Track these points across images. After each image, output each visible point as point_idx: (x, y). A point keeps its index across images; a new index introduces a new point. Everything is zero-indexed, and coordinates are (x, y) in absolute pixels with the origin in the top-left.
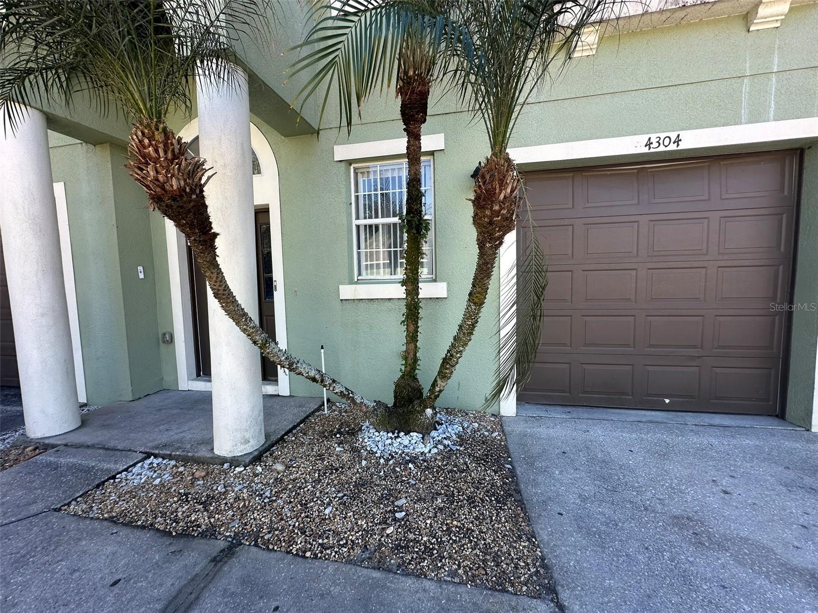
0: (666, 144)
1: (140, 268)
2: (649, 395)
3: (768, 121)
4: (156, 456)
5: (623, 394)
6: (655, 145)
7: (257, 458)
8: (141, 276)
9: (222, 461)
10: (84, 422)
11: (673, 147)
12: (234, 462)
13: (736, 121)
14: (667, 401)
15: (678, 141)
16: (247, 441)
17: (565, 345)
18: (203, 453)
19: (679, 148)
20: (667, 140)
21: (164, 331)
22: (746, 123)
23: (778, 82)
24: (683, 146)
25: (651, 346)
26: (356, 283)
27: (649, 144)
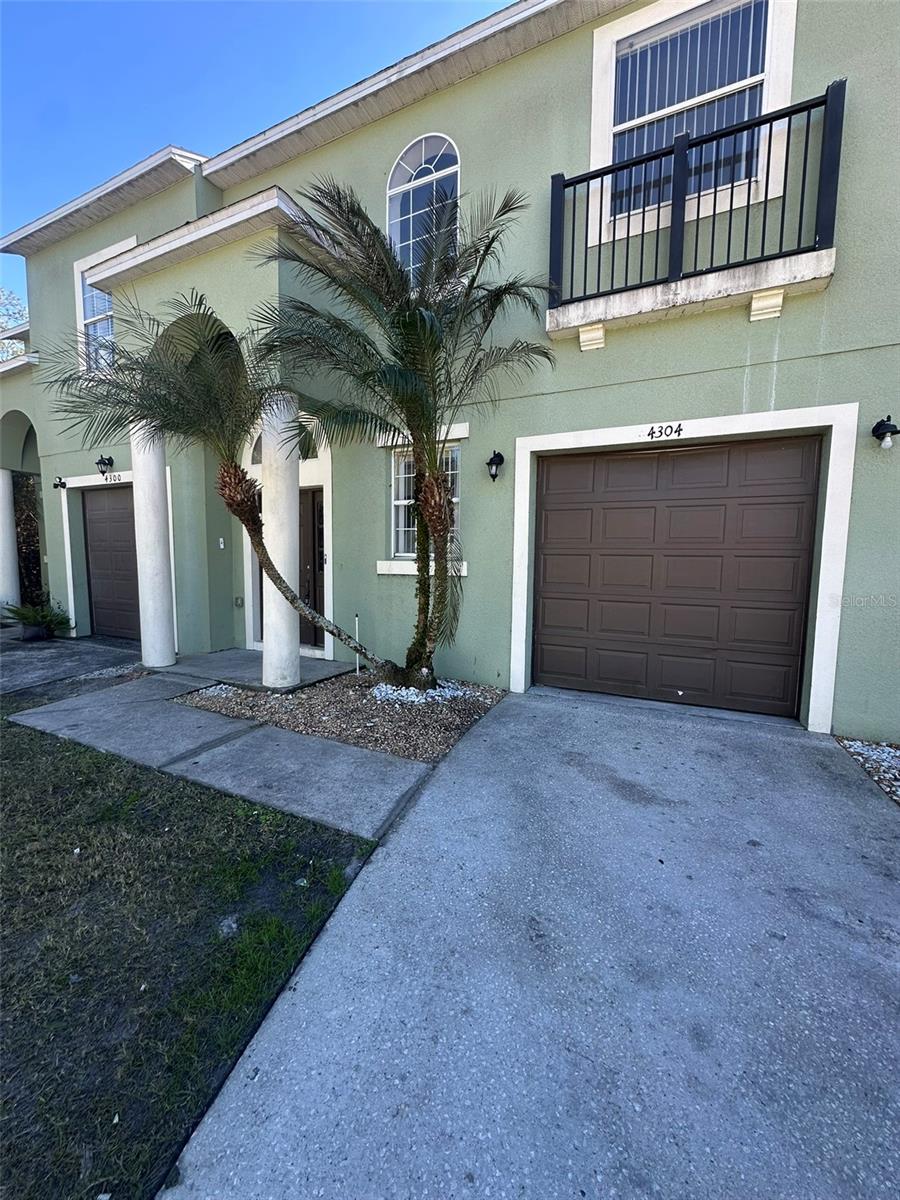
0: (668, 433)
1: (221, 540)
2: (663, 686)
3: (769, 410)
4: (225, 684)
5: (638, 682)
6: (658, 434)
7: (292, 691)
8: (222, 546)
9: (268, 689)
10: (177, 663)
11: (674, 436)
12: (274, 691)
13: (736, 410)
14: (680, 693)
15: (679, 430)
16: (285, 678)
17: (581, 629)
18: (256, 684)
19: (681, 437)
20: (669, 430)
21: (237, 596)
22: (747, 413)
23: (779, 371)
24: (684, 435)
25: (666, 635)
26: (393, 559)
27: (651, 433)
